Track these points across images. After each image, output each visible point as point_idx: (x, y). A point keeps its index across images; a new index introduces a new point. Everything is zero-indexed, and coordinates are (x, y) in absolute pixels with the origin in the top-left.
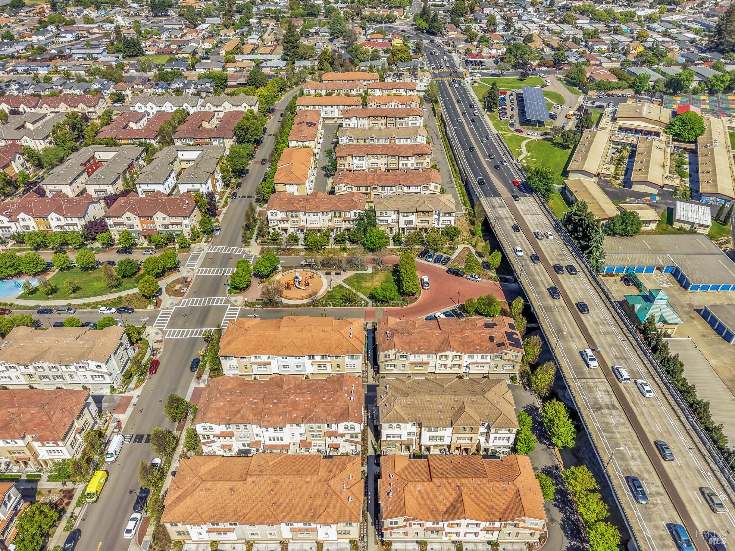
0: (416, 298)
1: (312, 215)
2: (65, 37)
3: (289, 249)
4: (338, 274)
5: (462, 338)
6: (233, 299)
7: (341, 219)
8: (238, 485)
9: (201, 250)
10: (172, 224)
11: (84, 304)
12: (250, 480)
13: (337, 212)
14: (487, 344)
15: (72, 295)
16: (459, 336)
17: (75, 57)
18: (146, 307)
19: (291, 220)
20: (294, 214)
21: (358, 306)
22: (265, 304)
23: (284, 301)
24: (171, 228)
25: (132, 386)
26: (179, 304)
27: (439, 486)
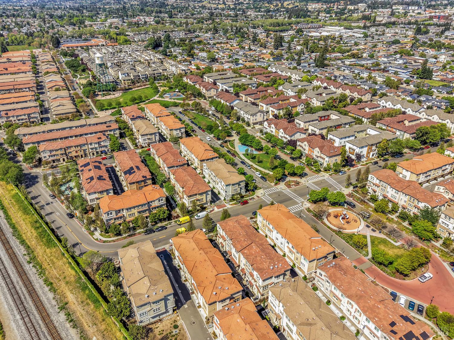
0: (404, 279)
1: (394, 190)
2: (399, 61)
3: (366, 202)
4: (373, 230)
5: (374, 305)
6: (305, 203)
7: (413, 205)
8: (197, 249)
9: (324, 176)
10: (321, 157)
11: (256, 168)
12: (201, 251)
13: (412, 199)
14: (386, 324)
15: (257, 163)
16: (373, 302)
17: (390, 72)
18: (271, 182)
19: (381, 187)
20: (385, 184)
21: (360, 252)
22: (315, 215)
23: (325, 221)
24: (319, 159)
25: (231, 203)
26: (283, 190)
27: (246, 330)
